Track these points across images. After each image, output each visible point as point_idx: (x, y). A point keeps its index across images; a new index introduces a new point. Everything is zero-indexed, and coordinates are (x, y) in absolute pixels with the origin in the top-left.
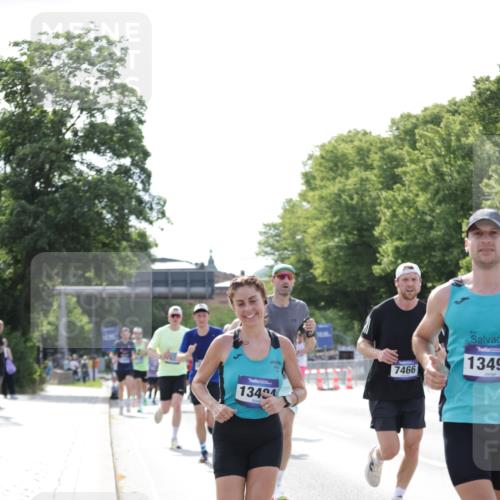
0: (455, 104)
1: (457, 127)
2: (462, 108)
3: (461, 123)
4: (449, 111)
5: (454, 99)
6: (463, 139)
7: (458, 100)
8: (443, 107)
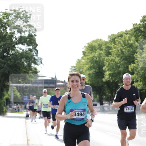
0: (127, 31)
1: (127, 38)
2: (129, 33)
3: (129, 37)
4: (125, 33)
5: (127, 30)
6: (129, 42)
7: (128, 30)
8: (123, 32)
